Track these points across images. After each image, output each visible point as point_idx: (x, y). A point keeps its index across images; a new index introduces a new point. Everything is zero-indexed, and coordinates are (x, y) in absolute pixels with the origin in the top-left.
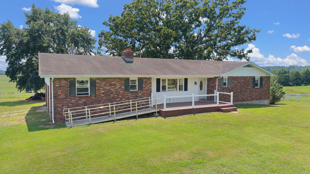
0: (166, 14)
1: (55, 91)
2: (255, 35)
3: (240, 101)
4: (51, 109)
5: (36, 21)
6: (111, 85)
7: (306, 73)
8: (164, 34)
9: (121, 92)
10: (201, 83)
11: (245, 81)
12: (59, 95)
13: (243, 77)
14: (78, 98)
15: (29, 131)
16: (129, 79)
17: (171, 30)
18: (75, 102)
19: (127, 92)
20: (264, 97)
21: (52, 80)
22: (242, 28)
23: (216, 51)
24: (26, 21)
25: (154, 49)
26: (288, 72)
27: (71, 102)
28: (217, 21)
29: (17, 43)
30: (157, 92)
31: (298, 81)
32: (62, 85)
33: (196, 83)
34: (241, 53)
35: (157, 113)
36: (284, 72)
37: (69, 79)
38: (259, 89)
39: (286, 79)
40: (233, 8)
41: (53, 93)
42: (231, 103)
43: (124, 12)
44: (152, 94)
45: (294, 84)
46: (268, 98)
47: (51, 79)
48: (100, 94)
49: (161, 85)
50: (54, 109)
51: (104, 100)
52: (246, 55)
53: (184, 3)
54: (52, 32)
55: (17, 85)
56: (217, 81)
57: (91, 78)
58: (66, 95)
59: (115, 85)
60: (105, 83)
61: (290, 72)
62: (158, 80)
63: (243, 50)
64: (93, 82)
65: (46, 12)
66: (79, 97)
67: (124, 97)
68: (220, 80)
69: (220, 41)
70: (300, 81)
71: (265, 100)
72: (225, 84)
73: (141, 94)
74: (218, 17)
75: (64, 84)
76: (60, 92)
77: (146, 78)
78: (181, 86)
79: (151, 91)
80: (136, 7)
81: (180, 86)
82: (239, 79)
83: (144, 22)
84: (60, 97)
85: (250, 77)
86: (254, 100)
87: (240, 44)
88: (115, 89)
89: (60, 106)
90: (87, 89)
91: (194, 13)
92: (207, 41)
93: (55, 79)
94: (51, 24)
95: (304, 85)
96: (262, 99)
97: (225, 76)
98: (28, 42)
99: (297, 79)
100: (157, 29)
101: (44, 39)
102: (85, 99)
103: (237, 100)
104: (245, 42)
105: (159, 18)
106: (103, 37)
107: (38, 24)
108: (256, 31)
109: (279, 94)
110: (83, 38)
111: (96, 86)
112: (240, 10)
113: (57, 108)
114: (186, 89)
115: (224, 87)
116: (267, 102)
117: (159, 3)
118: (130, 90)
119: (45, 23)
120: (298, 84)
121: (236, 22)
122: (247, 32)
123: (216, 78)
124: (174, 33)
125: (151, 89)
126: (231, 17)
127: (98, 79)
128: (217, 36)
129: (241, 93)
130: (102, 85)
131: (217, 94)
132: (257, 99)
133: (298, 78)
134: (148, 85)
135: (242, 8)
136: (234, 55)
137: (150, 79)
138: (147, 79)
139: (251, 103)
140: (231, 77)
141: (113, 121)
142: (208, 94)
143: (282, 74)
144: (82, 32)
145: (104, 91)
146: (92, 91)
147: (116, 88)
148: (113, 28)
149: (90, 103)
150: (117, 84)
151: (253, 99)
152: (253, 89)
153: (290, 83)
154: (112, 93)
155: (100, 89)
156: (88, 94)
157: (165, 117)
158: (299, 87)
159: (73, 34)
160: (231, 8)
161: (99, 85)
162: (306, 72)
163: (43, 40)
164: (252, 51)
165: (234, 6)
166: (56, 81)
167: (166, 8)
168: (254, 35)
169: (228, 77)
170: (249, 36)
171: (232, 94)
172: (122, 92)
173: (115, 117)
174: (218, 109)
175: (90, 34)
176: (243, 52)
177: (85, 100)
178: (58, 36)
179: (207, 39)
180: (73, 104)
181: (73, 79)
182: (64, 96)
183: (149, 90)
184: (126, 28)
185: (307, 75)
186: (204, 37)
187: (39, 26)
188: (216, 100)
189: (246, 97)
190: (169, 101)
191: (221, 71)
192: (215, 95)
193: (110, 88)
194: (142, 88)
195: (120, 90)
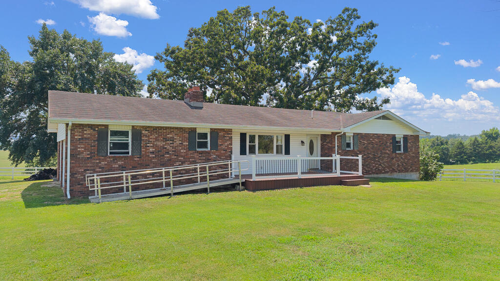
0: (254, 43)
1: (73, 146)
2: (394, 77)
3: (374, 173)
4: (66, 176)
5: (47, 50)
6: (165, 139)
7: (474, 144)
8: (252, 72)
9: (182, 151)
10: (311, 143)
11: (380, 142)
12: (80, 153)
13: (376, 134)
14: (112, 160)
15: (26, 208)
16: (196, 131)
17: (262, 67)
18: (105, 164)
19: (192, 152)
20: (411, 167)
21: (69, 128)
22: (373, 65)
23: (333, 102)
24: (31, 51)
25: (236, 95)
26: (447, 143)
27: (100, 165)
28: (334, 54)
29: (14, 85)
30: (241, 154)
31: (462, 157)
32: (85, 136)
33: (302, 142)
34: (372, 103)
35: (241, 185)
36: (440, 142)
37: (98, 128)
38: (403, 154)
39: (444, 154)
40: (359, 35)
41: (71, 149)
42: (360, 173)
43: (189, 40)
44: (233, 156)
45: (457, 161)
46: (418, 170)
47: (67, 125)
48: (147, 154)
49: (248, 144)
50: (70, 176)
51: (154, 164)
52: (380, 107)
53: (282, 26)
54: (73, 69)
55: (10, 155)
56: (336, 139)
57: (133, 127)
58: (91, 153)
59: (172, 139)
60: (157, 136)
61: (449, 143)
62: (243, 136)
63: (375, 99)
64: (137, 133)
65: (65, 38)
66: (113, 157)
67: (188, 160)
68: (340, 138)
69: (339, 88)
70: (465, 157)
71: (412, 173)
72: (348, 145)
73: (215, 156)
74: (335, 47)
75: (89, 136)
76: (82, 148)
77: (223, 130)
78: (279, 147)
79: (231, 152)
80: (207, 32)
81: (277, 146)
82: (371, 138)
83: (220, 55)
84: (81, 156)
85: (388, 135)
86: (396, 172)
87: (371, 89)
88: (173, 147)
89: (82, 172)
90: (127, 144)
91: (298, 41)
92: (319, 86)
93: (76, 126)
94: (72, 56)
95: (471, 162)
96: (407, 172)
97: (350, 131)
98: (33, 81)
99: (460, 153)
100: (241, 66)
101: (59, 77)
102: (122, 161)
103: (369, 171)
104: (378, 86)
105: (245, 51)
106: (155, 81)
107: (51, 53)
108: (394, 70)
109: (434, 167)
110: (123, 80)
111: (141, 140)
112: (368, 38)
113: (76, 174)
114: (287, 152)
115: (347, 149)
116: (415, 175)
117: (244, 28)
118: (198, 150)
119: (62, 52)
120: (463, 162)
121: (363, 56)
122: (380, 72)
123: (334, 134)
124: (267, 72)
125: (232, 147)
126: (356, 50)
127: (146, 128)
128: (335, 77)
129: (375, 161)
130: (151, 139)
131: (336, 158)
132: (400, 171)
133: (463, 152)
134: (226, 141)
135: (371, 35)
136: (361, 107)
137: (229, 133)
138: (224, 132)
139: (390, 177)
140: (358, 134)
141: (169, 195)
142: (322, 156)
143: (438, 145)
144: (121, 70)
145: (154, 150)
146: (134, 148)
147: (175, 144)
148: (171, 66)
149: (131, 167)
150: (175, 139)
151: (393, 171)
152: (394, 155)
153: (451, 160)
154: (168, 153)
155: (148, 145)
156: (128, 153)
157: (254, 190)
158: (465, 166)
159: (107, 72)
160: (354, 34)
161: (147, 138)
162: (474, 142)
163: (57, 79)
164: (389, 100)
165: (359, 32)
166: (76, 130)
167: (255, 35)
168: (392, 76)
169: (354, 133)
170: (384, 77)
171: (360, 157)
172: (185, 151)
173: (172, 190)
174: (339, 182)
175: (135, 75)
176: (375, 103)
177: (123, 163)
178: (82, 75)
179: (319, 83)
180: (103, 168)
181: (104, 127)
182: (88, 154)
183: (228, 150)
184: (192, 64)
185: (475, 146)
186: (314, 79)
187: (52, 58)
188: (336, 169)
189: (382, 167)
190: (260, 170)
191: (341, 124)
192: (333, 158)
193: (164, 143)
194: (218, 147)
195: (180, 148)
